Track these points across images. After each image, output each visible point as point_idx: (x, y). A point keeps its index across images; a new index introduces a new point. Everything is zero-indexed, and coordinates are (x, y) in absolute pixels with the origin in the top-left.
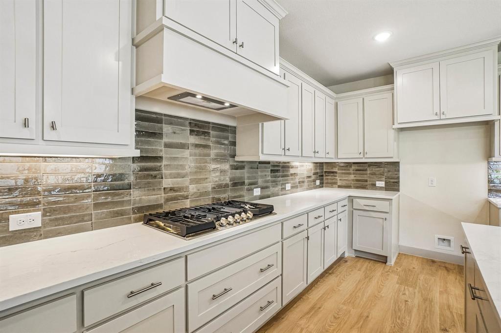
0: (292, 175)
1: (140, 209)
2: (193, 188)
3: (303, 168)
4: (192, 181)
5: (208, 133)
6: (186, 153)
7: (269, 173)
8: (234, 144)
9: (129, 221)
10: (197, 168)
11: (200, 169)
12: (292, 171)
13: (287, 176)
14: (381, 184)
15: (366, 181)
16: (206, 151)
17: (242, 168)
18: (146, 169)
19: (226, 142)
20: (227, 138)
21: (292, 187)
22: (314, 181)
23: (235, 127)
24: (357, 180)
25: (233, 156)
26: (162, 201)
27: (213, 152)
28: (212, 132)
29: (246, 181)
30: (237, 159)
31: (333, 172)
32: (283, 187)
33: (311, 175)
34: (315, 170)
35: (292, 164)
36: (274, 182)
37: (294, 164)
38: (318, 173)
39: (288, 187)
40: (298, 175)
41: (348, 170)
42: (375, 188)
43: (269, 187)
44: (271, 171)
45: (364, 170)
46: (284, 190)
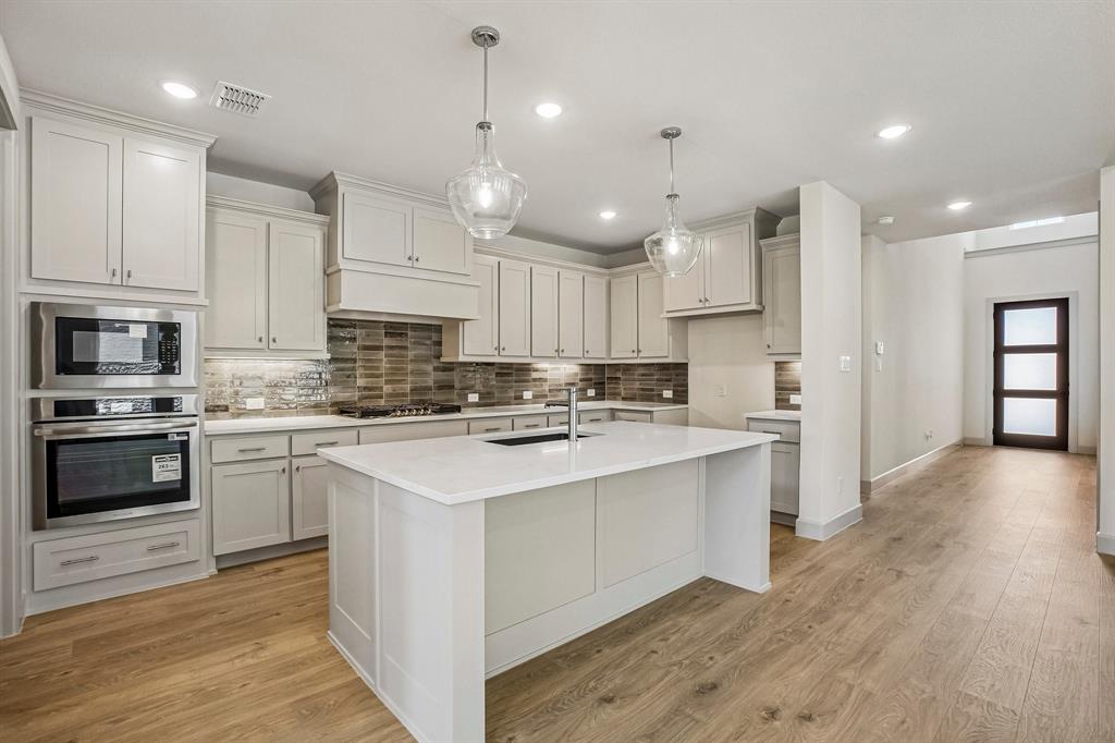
0: (535, 380)
1: (334, 404)
2: (387, 389)
3: (560, 371)
4: (387, 382)
5: (407, 334)
6: (382, 354)
7: (494, 376)
8: (439, 343)
9: (326, 413)
10: (392, 368)
11: (394, 371)
12: (535, 375)
13: (528, 381)
14: (668, 394)
15: (652, 390)
16: (403, 352)
17: (452, 370)
18: (342, 370)
19: (428, 342)
20: (430, 338)
21: (535, 397)
22: (584, 390)
23: (440, 326)
24: (642, 389)
25: (438, 357)
26: (356, 398)
27: (411, 354)
28: (409, 333)
29: (457, 385)
30: (442, 360)
31: (616, 378)
32: (518, 394)
33: (577, 381)
34: (583, 374)
35: (535, 366)
36: (502, 388)
37: (539, 366)
38: (590, 380)
39: (528, 395)
40: (545, 380)
41: (633, 374)
42: (662, 400)
43: (493, 393)
44: (497, 374)
45: (652, 375)
46: (519, 399)
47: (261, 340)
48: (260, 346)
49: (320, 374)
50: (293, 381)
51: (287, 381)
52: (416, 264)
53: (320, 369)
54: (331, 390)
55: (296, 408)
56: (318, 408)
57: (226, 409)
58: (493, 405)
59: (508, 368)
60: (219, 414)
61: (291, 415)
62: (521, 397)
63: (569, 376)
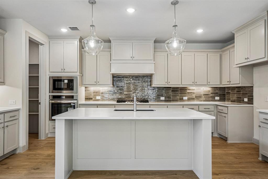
0: (188, 93)
1: (117, 99)
2: (133, 95)
3: (201, 90)
4: (133, 93)
6: (132, 85)
8: (150, 81)
10: (134, 89)
12: (188, 91)
13: (185, 93)
14: (246, 100)
15: (241, 98)
18: (120, 89)
21: (188, 99)
22: (213, 97)
23: (151, 76)
24: (238, 98)
25: (150, 86)
26: (124, 97)
31: (229, 93)
33: (210, 94)
34: (212, 91)
35: (188, 88)
36: (174, 95)
37: (190, 88)
38: (217, 93)
39: (185, 98)
40: (194, 93)
41: (234, 91)
42: (243, 102)
43: (171, 97)
44: (172, 91)
45: (240, 91)
46: (181, 100)
47: (95, 82)
48: (95, 84)
49: (114, 90)
50: (107, 92)
51: (106, 92)
52: (133, 59)
53: (114, 89)
54: (117, 95)
55: (108, 99)
56: (113, 99)
57: (92, 99)
58: (170, 101)
59: (177, 89)
60: (90, 100)
61: (107, 101)
62: (182, 99)
63: (205, 91)
